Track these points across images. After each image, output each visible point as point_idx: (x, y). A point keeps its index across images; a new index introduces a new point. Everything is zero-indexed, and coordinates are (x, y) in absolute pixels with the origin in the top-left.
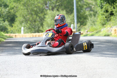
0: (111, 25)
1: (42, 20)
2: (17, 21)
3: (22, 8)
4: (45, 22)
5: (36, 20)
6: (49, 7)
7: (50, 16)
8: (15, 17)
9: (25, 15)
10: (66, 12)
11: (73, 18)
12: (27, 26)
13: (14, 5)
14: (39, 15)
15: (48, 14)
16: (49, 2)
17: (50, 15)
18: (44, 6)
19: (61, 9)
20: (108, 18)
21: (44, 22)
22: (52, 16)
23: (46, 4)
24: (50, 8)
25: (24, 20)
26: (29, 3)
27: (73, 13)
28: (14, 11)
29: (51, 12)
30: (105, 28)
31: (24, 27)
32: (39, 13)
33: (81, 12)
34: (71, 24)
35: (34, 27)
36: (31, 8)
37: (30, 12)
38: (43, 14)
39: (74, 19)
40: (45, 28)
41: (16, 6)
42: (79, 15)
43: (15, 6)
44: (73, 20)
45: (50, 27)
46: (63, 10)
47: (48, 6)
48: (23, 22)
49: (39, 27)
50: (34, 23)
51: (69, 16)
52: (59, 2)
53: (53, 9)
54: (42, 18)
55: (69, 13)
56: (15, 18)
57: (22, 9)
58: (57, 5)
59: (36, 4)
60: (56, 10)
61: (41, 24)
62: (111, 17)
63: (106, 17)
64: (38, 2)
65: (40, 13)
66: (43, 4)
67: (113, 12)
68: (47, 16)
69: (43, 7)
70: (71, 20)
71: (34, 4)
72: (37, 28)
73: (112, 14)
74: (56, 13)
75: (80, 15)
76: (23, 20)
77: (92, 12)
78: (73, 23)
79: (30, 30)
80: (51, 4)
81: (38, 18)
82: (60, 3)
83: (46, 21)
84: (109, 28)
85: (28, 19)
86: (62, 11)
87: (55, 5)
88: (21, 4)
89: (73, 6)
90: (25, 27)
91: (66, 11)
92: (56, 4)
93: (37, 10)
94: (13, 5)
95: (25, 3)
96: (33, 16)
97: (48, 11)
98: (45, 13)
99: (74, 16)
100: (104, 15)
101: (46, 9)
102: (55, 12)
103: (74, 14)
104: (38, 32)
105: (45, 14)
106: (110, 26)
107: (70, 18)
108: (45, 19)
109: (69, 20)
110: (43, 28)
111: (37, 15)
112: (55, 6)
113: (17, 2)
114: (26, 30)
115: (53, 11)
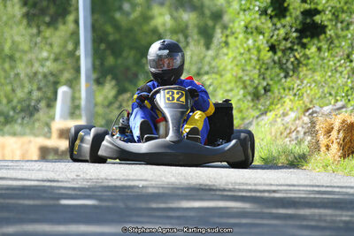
0: (306, 99)
10: (25, 10)
11: (70, 47)
20: (284, 51)
27: (71, 18)
30: (271, 116)
33: (120, 9)
34: (56, 84)
42: (109, 29)
51: (48, 33)
55: (43, 12)
62: (304, 46)
63: (273, 48)
67: (318, 18)
70: (56, 60)
73: (310, 29)
75: (117, 27)
77: (188, 17)
78: (67, 75)
84: (292, 115)
99: (75, 34)
100: (262, 33)
103: (77, 22)
106: (298, 104)
107: (51, 45)
109: (47, 59)
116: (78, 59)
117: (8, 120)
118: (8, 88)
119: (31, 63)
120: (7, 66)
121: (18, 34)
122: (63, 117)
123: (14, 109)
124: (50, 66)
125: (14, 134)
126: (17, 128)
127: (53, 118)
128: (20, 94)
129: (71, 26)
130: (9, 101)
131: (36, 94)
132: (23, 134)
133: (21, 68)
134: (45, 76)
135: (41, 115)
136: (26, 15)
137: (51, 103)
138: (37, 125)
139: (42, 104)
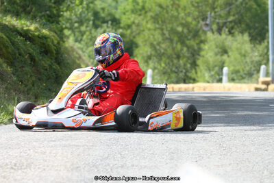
1: (195, 54)
2: (138, 55)
3: (149, 26)
4: (201, 59)
5: (181, 55)
6: (211, 26)
7: (214, 47)
8: (134, 46)
9: (155, 43)
10: (250, 38)
11: (266, 51)
12: (159, 67)
13: (132, 19)
14: (188, 42)
15: (208, 41)
16: (211, 14)
17: (213, 43)
18: (199, 22)
19: (238, 30)
21: (198, 59)
22: (217, 47)
23: (204, 19)
24: (215, 27)
25: (153, 53)
26: (166, 15)
27: (266, 41)
28: (132, 33)
29: (216, 36)
31: (154, 69)
32: (188, 40)
34: (260, 65)
35: (176, 70)
36: (169, 26)
37: (167, 35)
38: (197, 41)
39: (267, 54)
40: (201, 72)
41: (136, 21)
43: (133, 23)
44: (266, 56)
45: (213, 70)
46: (242, 32)
47: (208, 22)
48: (152, 58)
49: (187, 71)
50: (175, 61)
51: (258, 46)
52: (234, 15)
53: (219, 31)
54: (195, 51)
55: (256, 39)
56: (134, 48)
57: (149, 30)
58: (231, 22)
59: (183, 18)
60: (227, 33)
61: (191, 64)
64: (185, 14)
65: (190, 40)
66: (198, 18)
68: (206, 47)
69: (197, 26)
70: (260, 56)
71: (177, 18)
72: (182, 72)
74: (226, 39)
76: (151, 54)
78: (265, 61)
79: (166, 78)
80: (215, 19)
81: (185, 49)
82: (237, 16)
83: (203, 56)
85: (162, 51)
86: (240, 35)
87: (224, 21)
88: (149, 18)
89: (267, 24)
90: (156, 71)
91: (250, 35)
92: (226, 19)
93: (183, 31)
94: (129, 19)
95: (157, 15)
96: (174, 45)
97: (209, 34)
98: (203, 38)
99: (267, 47)
101: (205, 29)
102: (224, 36)
103: (268, 42)
104: (185, 82)
105: (202, 42)
107: (259, 51)
108: (202, 53)
109: (257, 56)
110: (196, 73)
111: (183, 43)
112: (225, 23)
113: (139, 13)
114: (157, 77)
115: (220, 34)
116: (268, 56)
117: (243, 78)
118: (243, 66)
119: (251, 57)
120: (243, 58)
121: (248, 47)
122: (263, 76)
123: (245, 74)
124: (257, 59)
125: (245, 83)
126: (246, 80)
127: (259, 77)
128: (247, 68)
129: (266, 44)
130: (243, 71)
131: (253, 69)
132: (248, 83)
133: (248, 59)
134: (257, 62)
135: (255, 76)
136: (251, 40)
137: (258, 71)
138: (253, 80)
139: (255, 72)
